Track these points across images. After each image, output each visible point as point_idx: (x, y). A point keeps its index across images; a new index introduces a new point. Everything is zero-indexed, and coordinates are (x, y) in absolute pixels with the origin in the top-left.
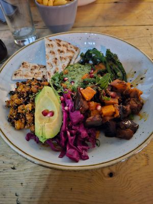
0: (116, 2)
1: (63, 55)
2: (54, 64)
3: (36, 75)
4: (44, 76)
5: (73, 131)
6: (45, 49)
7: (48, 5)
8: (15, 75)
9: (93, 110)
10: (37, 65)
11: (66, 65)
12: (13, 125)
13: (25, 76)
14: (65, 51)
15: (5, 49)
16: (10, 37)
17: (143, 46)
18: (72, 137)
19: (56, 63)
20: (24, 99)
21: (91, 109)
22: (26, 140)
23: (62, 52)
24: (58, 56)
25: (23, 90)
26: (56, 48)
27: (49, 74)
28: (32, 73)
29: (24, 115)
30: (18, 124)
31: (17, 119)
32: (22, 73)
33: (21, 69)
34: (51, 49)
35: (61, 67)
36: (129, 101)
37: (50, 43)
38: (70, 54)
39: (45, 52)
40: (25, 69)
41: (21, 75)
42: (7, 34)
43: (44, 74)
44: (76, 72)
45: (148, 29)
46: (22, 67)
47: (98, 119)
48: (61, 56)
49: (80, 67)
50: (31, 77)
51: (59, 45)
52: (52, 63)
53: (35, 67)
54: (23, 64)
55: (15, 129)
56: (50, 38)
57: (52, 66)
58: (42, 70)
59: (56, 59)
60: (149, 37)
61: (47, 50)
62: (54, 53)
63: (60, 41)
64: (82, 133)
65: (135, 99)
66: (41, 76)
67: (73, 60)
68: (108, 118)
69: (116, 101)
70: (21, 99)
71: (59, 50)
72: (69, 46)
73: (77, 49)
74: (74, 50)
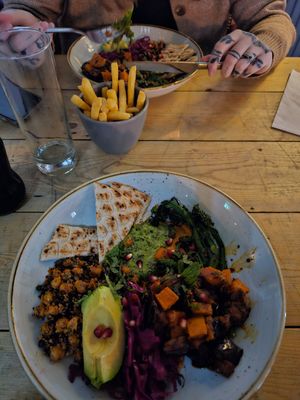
0: (209, 90)
1: (124, 212)
2: (109, 229)
3: (80, 249)
4: (92, 249)
5: (143, 366)
6: (94, 202)
7: (98, 120)
8: (46, 251)
9: (173, 327)
10: (81, 230)
11: (129, 229)
12: (47, 353)
13: (62, 251)
14: (127, 204)
15: (21, 186)
16: (27, 156)
17: (253, 184)
18: (142, 377)
19: (112, 226)
20: (64, 304)
21: (172, 325)
22: (68, 382)
23: (122, 206)
24: (115, 213)
25: (62, 287)
26: (112, 200)
27: (101, 247)
28: (72, 244)
29: (65, 337)
30: (55, 353)
31: (54, 345)
32: (56, 248)
33: (56, 239)
34: (105, 202)
35: (121, 233)
36: (229, 306)
37: (103, 191)
38: (136, 209)
39: (95, 207)
40: (62, 238)
41: (55, 252)
42: (22, 147)
43: (93, 244)
44: (145, 243)
45: (260, 150)
46: (56, 235)
47: (182, 345)
48: (122, 213)
49: (151, 232)
50: (70, 252)
51: (118, 194)
52: (106, 226)
53: (78, 233)
54: (58, 230)
55: (51, 360)
56: (104, 182)
57: (106, 231)
58: (90, 237)
59: (113, 219)
60: (261, 165)
61: (99, 204)
62: (109, 209)
63: (119, 185)
64: (159, 371)
65: (239, 303)
66: (88, 249)
67: (140, 216)
68: (198, 344)
69: (210, 309)
70: (60, 305)
71: (118, 204)
72: (133, 193)
73: (146, 198)
74: (142, 201)
